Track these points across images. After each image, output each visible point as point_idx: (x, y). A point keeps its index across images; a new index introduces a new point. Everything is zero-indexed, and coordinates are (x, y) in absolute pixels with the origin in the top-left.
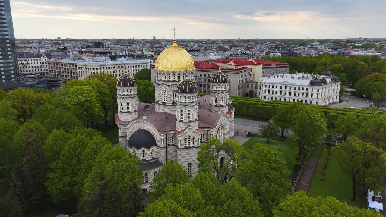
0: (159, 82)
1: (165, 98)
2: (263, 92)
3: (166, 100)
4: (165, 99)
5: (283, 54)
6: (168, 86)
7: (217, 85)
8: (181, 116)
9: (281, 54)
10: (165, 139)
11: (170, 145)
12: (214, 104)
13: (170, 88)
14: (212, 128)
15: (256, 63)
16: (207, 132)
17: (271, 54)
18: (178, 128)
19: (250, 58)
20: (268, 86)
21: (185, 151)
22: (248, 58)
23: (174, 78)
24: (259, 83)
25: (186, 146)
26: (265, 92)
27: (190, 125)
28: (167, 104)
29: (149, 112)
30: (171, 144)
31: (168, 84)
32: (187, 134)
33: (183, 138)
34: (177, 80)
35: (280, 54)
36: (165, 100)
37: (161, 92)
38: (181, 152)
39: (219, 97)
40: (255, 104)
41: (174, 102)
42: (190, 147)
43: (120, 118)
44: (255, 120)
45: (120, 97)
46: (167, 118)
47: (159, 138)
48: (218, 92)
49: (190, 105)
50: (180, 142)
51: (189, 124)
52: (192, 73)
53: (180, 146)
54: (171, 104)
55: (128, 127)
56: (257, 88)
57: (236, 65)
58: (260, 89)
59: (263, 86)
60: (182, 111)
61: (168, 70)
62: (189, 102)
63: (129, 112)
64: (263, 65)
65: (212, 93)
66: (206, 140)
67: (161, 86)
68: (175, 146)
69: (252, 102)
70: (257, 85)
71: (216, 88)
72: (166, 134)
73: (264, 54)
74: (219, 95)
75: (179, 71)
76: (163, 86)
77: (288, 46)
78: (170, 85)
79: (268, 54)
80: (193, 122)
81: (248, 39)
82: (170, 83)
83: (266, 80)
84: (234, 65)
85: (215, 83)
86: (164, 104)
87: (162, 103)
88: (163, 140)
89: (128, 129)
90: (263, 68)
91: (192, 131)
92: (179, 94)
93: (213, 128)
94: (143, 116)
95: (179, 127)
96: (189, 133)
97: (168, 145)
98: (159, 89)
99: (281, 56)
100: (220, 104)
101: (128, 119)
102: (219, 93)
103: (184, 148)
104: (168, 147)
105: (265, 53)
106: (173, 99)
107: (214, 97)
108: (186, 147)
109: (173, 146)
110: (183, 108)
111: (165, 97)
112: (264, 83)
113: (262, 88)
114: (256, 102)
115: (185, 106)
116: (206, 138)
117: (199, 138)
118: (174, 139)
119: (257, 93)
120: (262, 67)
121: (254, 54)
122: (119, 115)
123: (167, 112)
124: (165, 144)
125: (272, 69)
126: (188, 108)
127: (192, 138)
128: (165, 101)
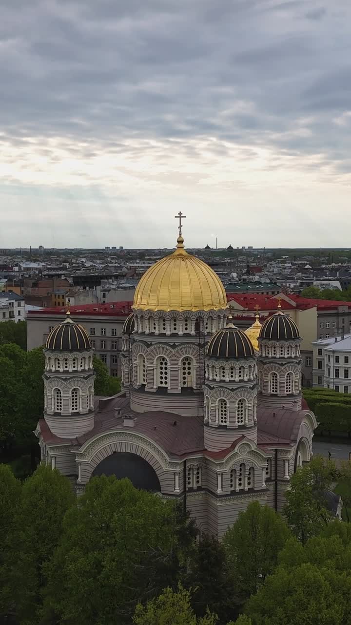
0: (149, 340)
1: (161, 378)
2: (331, 376)
3: (166, 383)
4: (164, 380)
5: (345, 283)
6: (174, 346)
7: (278, 344)
8: (220, 416)
9: (341, 284)
10: (182, 475)
11: (191, 490)
12: (269, 391)
13: (177, 352)
14: (288, 444)
15: (294, 304)
16: (276, 455)
17: (315, 283)
18: (209, 443)
19: (276, 293)
20: (342, 360)
21: (231, 502)
22: (270, 293)
23: (186, 329)
24: (316, 352)
25: (232, 489)
26: (337, 375)
27: (243, 437)
28: (169, 392)
29: (119, 413)
30: (195, 487)
31: (172, 341)
32: (237, 459)
33: (227, 469)
34: (193, 333)
35: (337, 284)
36: (161, 383)
37: (155, 363)
38: (223, 503)
39: (282, 373)
40: (327, 401)
41: (186, 386)
42: (242, 492)
43: (52, 431)
44: (330, 442)
45: (57, 377)
46: (175, 423)
47: (167, 472)
48: (280, 362)
49: (243, 387)
50: (220, 478)
51: (239, 434)
52: (219, 316)
53: (219, 488)
54: (180, 392)
55: (82, 450)
56: (311, 366)
57: (246, 309)
58: (320, 366)
59: (332, 359)
60: (223, 402)
61: (172, 309)
62: (241, 381)
63: (78, 414)
64: (318, 309)
65: (266, 363)
66: (273, 475)
67: (155, 349)
68: (203, 492)
69: (317, 397)
70: (310, 358)
71: (273, 352)
72: (185, 462)
73: (298, 284)
74: (282, 368)
75: (199, 312)
76: (159, 347)
77: (340, 264)
78: (177, 344)
79: (308, 284)
80: (250, 428)
81: (230, 247)
82: (177, 341)
83: (333, 344)
84: (242, 308)
85: (271, 339)
86: (162, 391)
87: (155, 391)
88: (177, 478)
89: (82, 455)
90: (319, 316)
91: (248, 450)
92: (216, 361)
93: (291, 443)
94: (125, 420)
95: (213, 441)
96: (242, 455)
97: (187, 489)
98: (150, 354)
99: (340, 287)
100: (286, 390)
101: (75, 431)
102: (282, 365)
103: (229, 493)
104: (188, 494)
105: (299, 281)
106: (184, 378)
107: (269, 375)
108: (235, 491)
109: (199, 492)
110: (229, 394)
111: (164, 376)
112: (334, 352)
113: (327, 365)
114: (327, 397)
115: (233, 390)
116: (273, 469)
117: (263, 469)
118: (200, 475)
119: (312, 380)
120: (316, 312)
121: (275, 283)
122: (50, 423)
123: (168, 411)
124: (182, 487)
125: (341, 318)
126: (239, 393)
127: (247, 468)
128: (164, 385)
